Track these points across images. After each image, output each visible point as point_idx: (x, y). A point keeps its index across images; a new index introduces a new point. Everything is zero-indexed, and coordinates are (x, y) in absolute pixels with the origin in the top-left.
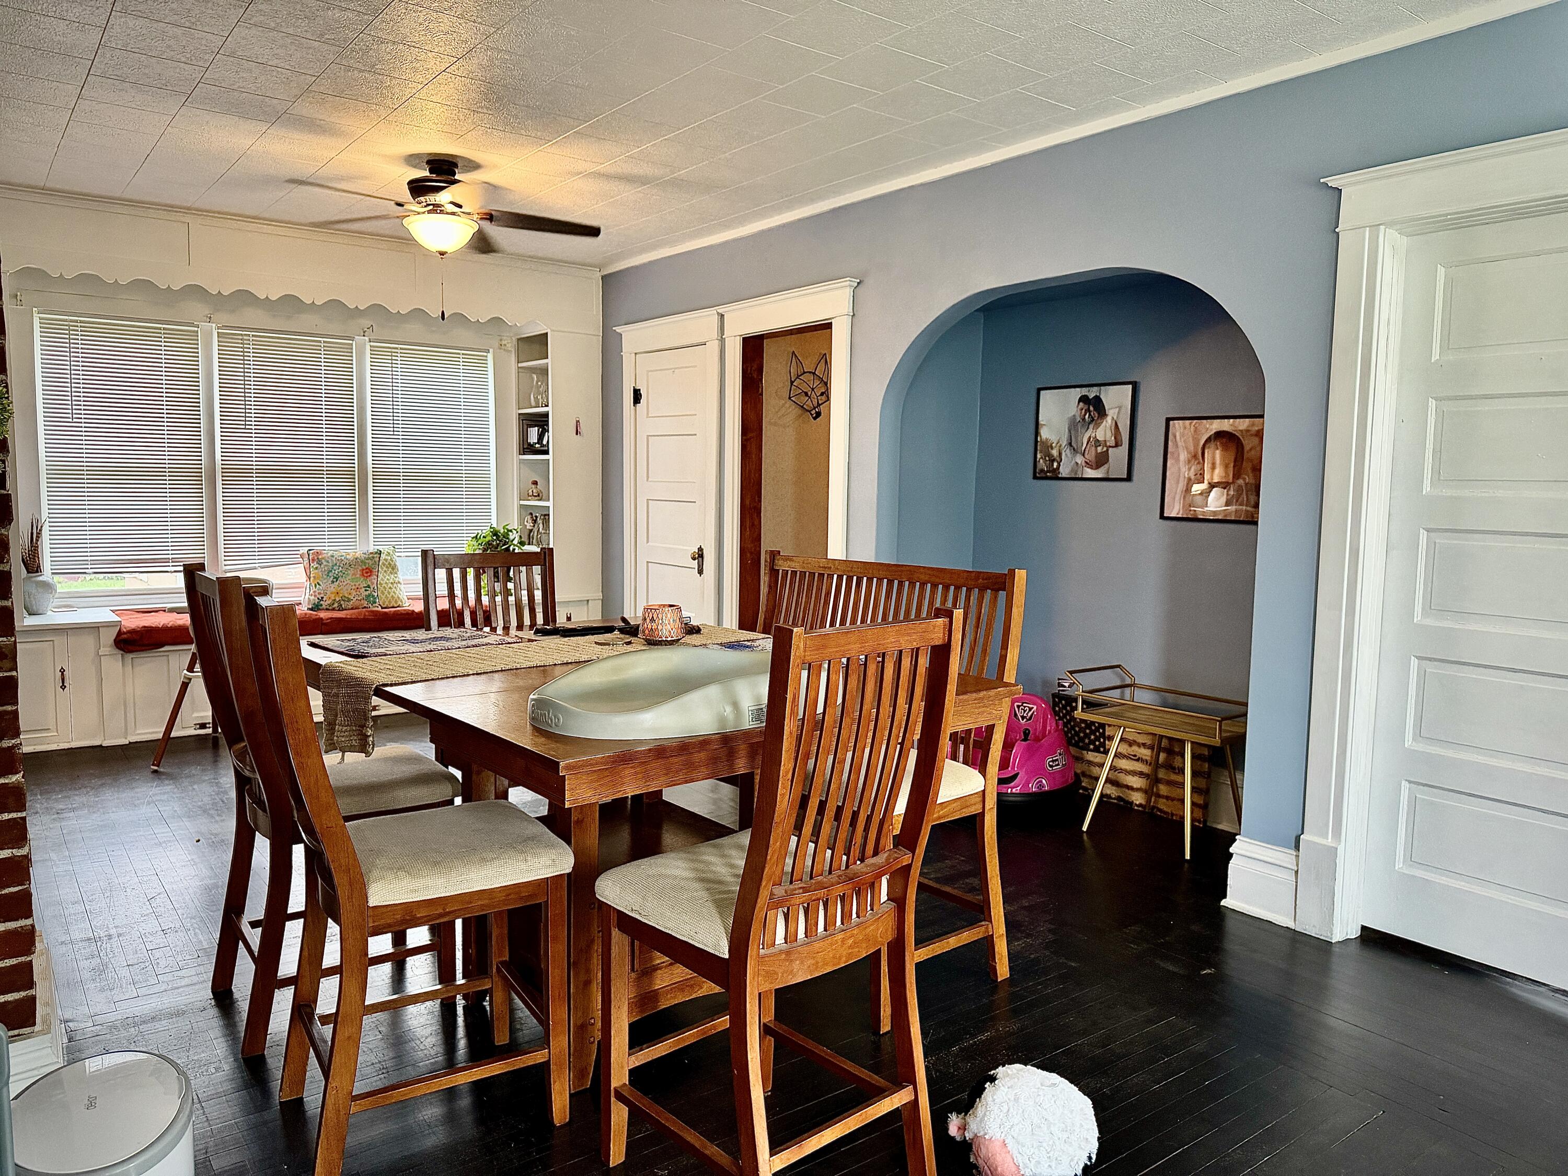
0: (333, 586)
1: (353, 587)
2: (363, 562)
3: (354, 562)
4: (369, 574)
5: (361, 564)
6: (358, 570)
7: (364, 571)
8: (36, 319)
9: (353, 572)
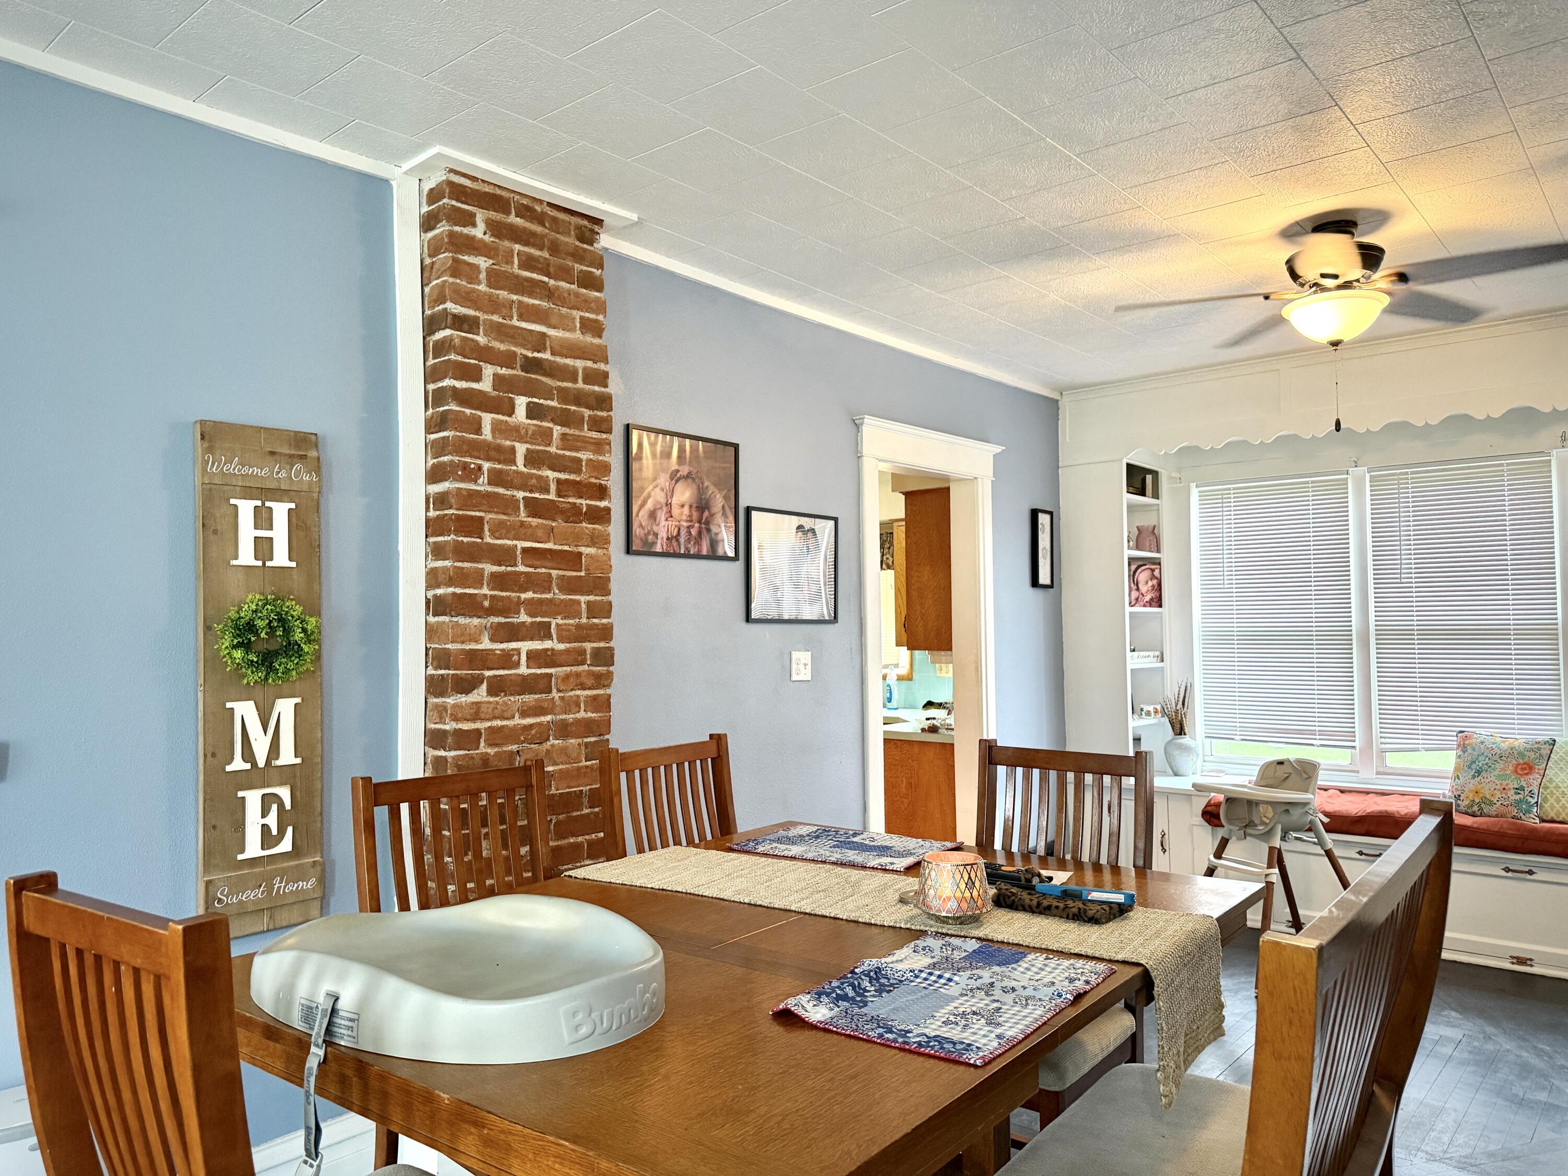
1: (1498, 787)
2: (1521, 754)
3: (1507, 753)
4: (1526, 772)
5: (1516, 756)
6: (1511, 765)
7: (1520, 767)
8: (1195, 493)
9: (1502, 766)
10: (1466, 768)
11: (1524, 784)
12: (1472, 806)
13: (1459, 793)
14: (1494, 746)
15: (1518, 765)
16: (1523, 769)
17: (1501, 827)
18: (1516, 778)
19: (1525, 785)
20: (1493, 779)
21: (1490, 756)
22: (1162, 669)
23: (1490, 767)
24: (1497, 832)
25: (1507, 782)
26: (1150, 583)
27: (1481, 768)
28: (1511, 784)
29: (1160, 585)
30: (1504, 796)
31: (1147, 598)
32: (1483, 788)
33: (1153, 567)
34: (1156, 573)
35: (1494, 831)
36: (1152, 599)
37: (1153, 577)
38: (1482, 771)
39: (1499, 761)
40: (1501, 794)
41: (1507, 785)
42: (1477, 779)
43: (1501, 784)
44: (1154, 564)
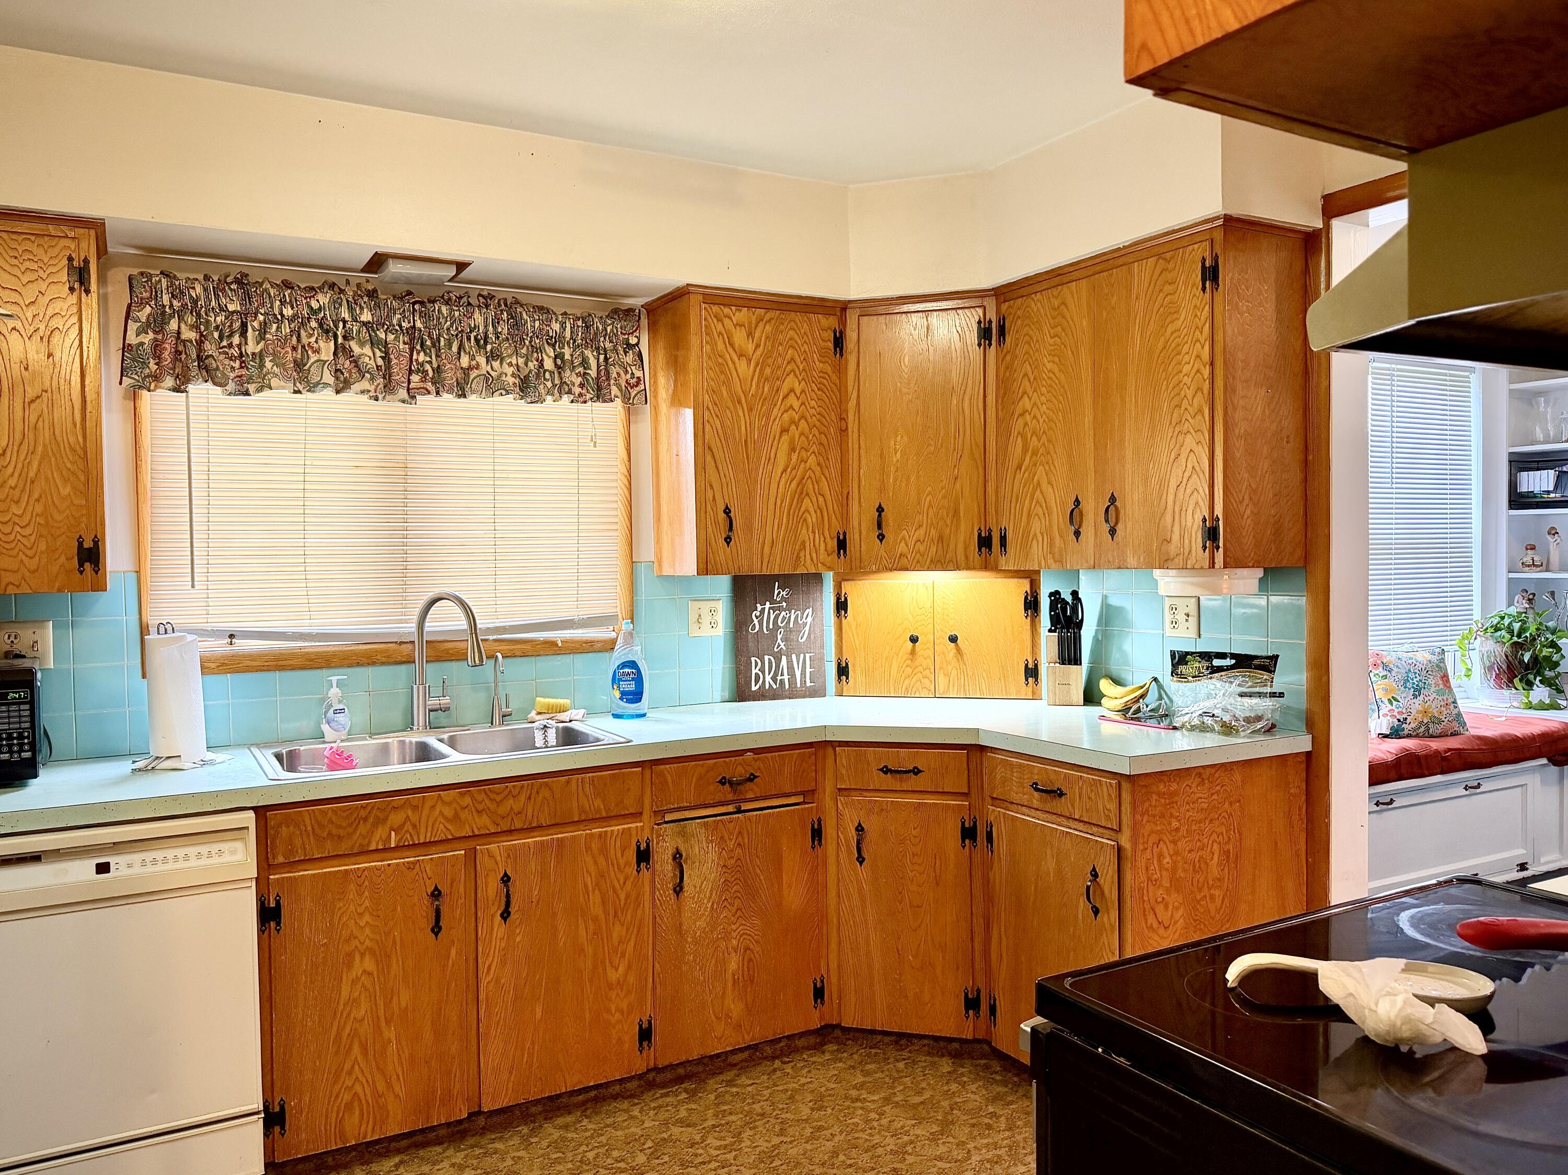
0: (1416, 701)
1: (1442, 703)
2: (1438, 666)
3: (1429, 666)
5: (1436, 669)
6: (1438, 678)
9: (1433, 681)
15: (1442, 678)
16: (1446, 682)
18: (1449, 691)
23: (1425, 683)
25: (1445, 696)
27: (1417, 686)
38: (1421, 689)
39: (1428, 676)
41: (1447, 699)
42: (1420, 698)
43: (1443, 700)
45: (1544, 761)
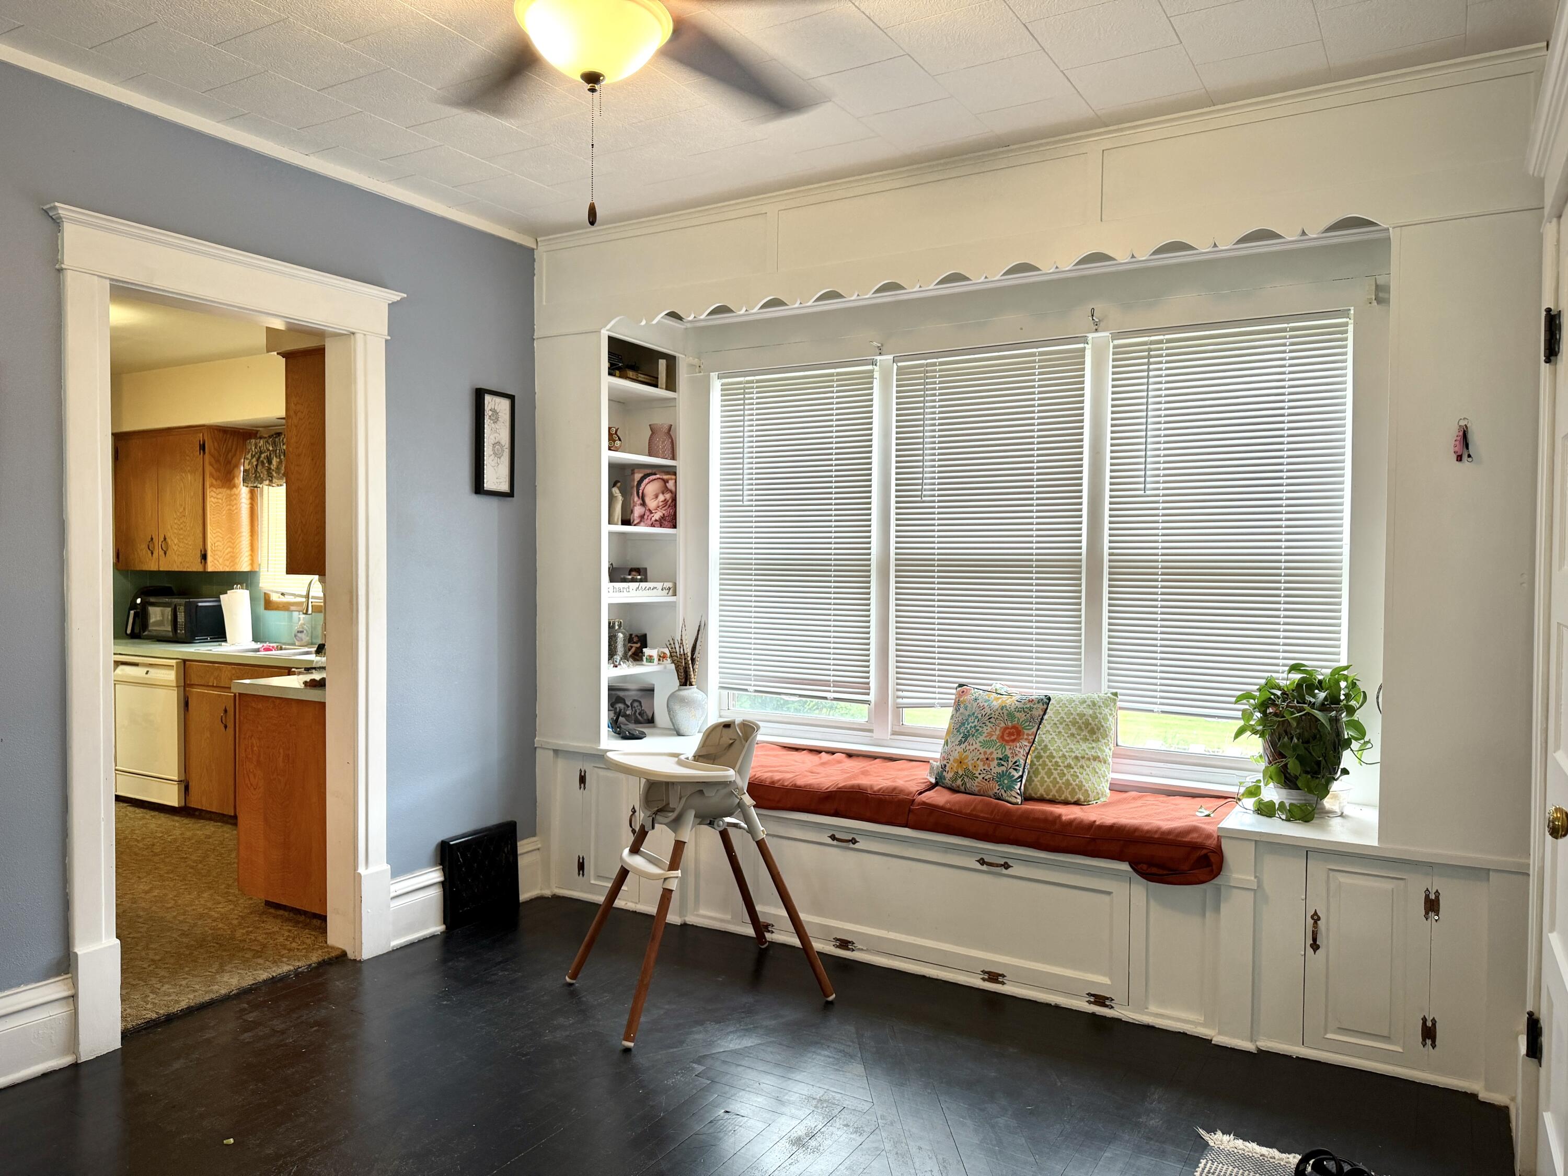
0: (958, 748)
1: (982, 756)
2: (1011, 715)
3: (997, 713)
4: (1013, 737)
5: (1006, 718)
6: (998, 728)
7: (1007, 732)
8: (716, 386)
9: (990, 730)
10: (955, 732)
11: (1008, 753)
12: (956, 779)
13: (945, 762)
14: (986, 704)
15: (1007, 728)
16: (1010, 734)
17: (974, 809)
18: (1001, 745)
19: (1010, 755)
20: (978, 746)
21: (980, 716)
22: (673, 605)
23: (978, 730)
24: (970, 814)
25: (991, 750)
26: (661, 498)
27: (968, 732)
28: (995, 752)
29: (674, 499)
30: (986, 767)
31: (657, 516)
32: (967, 757)
33: (665, 477)
34: (670, 485)
35: (966, 814)
36: (663, 518)
37: (665, 490)
38: (969, 735)
39: (987, 723)
40: (984, 765)
41: (991, 753)
42: (963, 746)
43: (985, 753)
44: (668, 473)
45: (1125, 867)
